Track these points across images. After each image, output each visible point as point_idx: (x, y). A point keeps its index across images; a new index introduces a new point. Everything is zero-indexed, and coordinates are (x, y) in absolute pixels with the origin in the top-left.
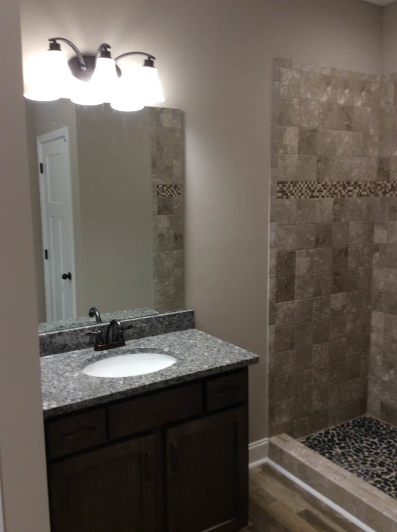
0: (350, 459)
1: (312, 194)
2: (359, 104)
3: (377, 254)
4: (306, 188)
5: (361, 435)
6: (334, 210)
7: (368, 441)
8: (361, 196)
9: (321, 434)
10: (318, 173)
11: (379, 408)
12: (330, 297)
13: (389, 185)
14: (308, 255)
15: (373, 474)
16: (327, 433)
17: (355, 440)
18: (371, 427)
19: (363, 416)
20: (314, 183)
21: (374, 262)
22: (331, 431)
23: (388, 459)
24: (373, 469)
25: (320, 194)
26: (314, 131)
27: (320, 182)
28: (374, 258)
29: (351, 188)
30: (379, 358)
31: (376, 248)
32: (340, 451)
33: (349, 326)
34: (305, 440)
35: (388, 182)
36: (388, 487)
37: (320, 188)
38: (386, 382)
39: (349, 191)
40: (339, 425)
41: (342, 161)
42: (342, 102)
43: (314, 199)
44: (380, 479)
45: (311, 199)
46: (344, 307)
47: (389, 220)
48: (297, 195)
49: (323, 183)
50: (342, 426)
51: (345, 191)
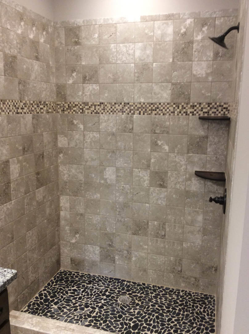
0: (65, 310)
1: (17, 111)
2: (42, 40)
3: (61, 155)
4: (12, 105)
5: (64, 288)
6: (33, 124)
7: (70, 290)
8: (48, 112)
9: (37, 298)
10: (20, 93)
11: (70, 262)
12: (35, 192)
13: (66, 105)
14: (19, 161)
15: (85, 316)
16: (41, 295)
17: (62, 293)
18: (67, 278)
19: (59, 272)
20: (18, 102)
21: (59, 161)
22: (42, 292)
23: (89, 300)
24: (83, 312)
25: (23, 111)
26: (15, 57)
27: (22, 101)
28: (59, 158)
29: (42, 106)
30: (67, 228)
31: (60, 151)
32: (56, 307)
33: (48, 211)
34: (27, 308)
35: (65, 103)
36: (99, 323)
37: (22, 106)
38: (73, 244)
39: (41, 109)
40: (47, 285)
41: (35, 85)
42: (31, 36)
43: (19, 115)
44: (91, 319)
45: (17, 115)
46: (44, 197)
47: (68, 131)
48: (7, 111)
49: (24, 102)
50: (49, 284)
51: (38, 109)
